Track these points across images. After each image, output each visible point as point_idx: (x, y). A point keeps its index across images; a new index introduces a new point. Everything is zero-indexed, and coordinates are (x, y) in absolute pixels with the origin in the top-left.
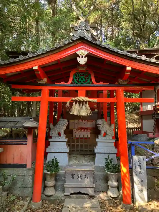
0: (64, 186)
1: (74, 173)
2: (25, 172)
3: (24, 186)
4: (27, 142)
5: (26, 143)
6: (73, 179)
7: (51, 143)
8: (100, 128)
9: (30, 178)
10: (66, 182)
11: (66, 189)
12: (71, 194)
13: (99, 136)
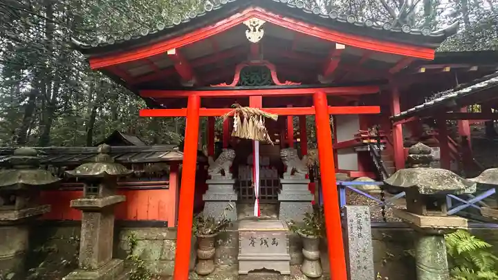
0: (239, 258)
1: (255, 236)
2: (165, 235)
3: (163, 258)
4: (168, 184)
5: (167, 186)
6: (253, 245)
7: (210, 186)
8: (286, 162)
9: (173, 244)
10: (242, 252)
11: (240, 263)
12: (249, 272)
13: (285, 174)
